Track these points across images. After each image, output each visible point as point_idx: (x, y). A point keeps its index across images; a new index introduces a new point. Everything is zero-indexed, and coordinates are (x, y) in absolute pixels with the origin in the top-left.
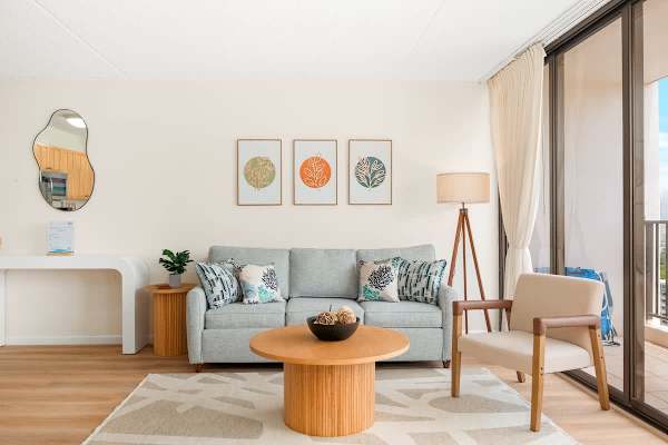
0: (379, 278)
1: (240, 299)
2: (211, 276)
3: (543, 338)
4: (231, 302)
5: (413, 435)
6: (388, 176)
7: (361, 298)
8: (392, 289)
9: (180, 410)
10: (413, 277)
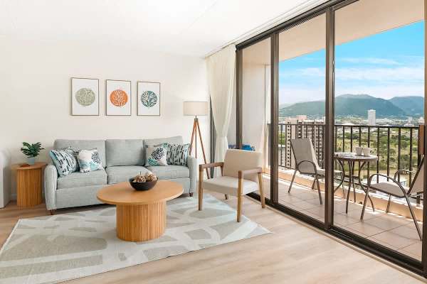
0: (157, 154)
1: (78, 170)
2: (60, 158)
3: (242, 180)
4: (73, 172)
5: (188, 233)
6: (158, 101)
7: (146, 165)
8: (164, 159)
9: (49, 239)
10: (174, 153)
